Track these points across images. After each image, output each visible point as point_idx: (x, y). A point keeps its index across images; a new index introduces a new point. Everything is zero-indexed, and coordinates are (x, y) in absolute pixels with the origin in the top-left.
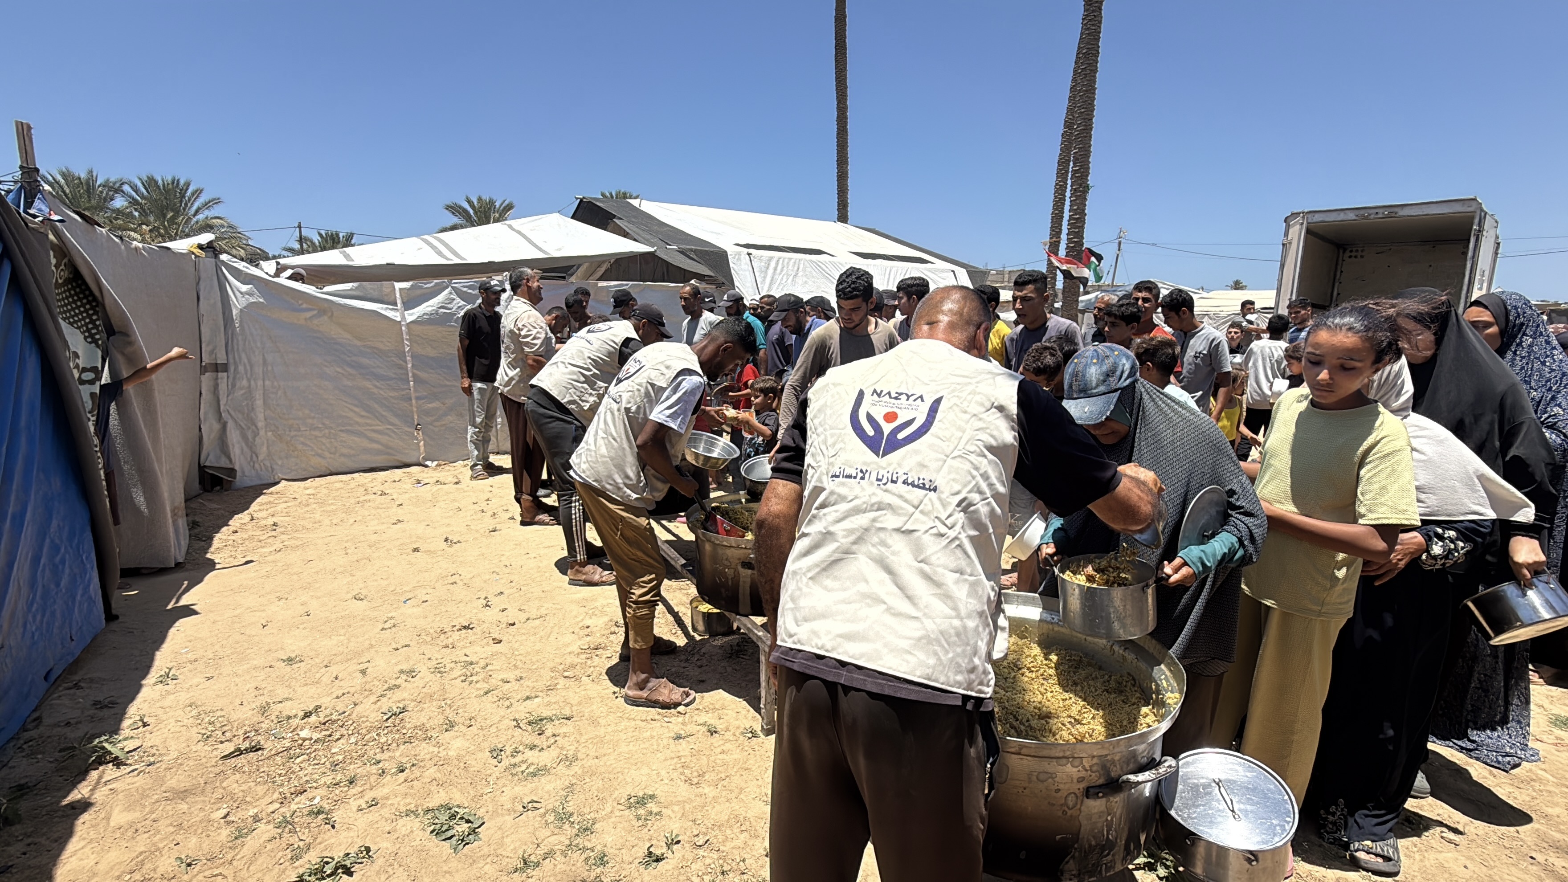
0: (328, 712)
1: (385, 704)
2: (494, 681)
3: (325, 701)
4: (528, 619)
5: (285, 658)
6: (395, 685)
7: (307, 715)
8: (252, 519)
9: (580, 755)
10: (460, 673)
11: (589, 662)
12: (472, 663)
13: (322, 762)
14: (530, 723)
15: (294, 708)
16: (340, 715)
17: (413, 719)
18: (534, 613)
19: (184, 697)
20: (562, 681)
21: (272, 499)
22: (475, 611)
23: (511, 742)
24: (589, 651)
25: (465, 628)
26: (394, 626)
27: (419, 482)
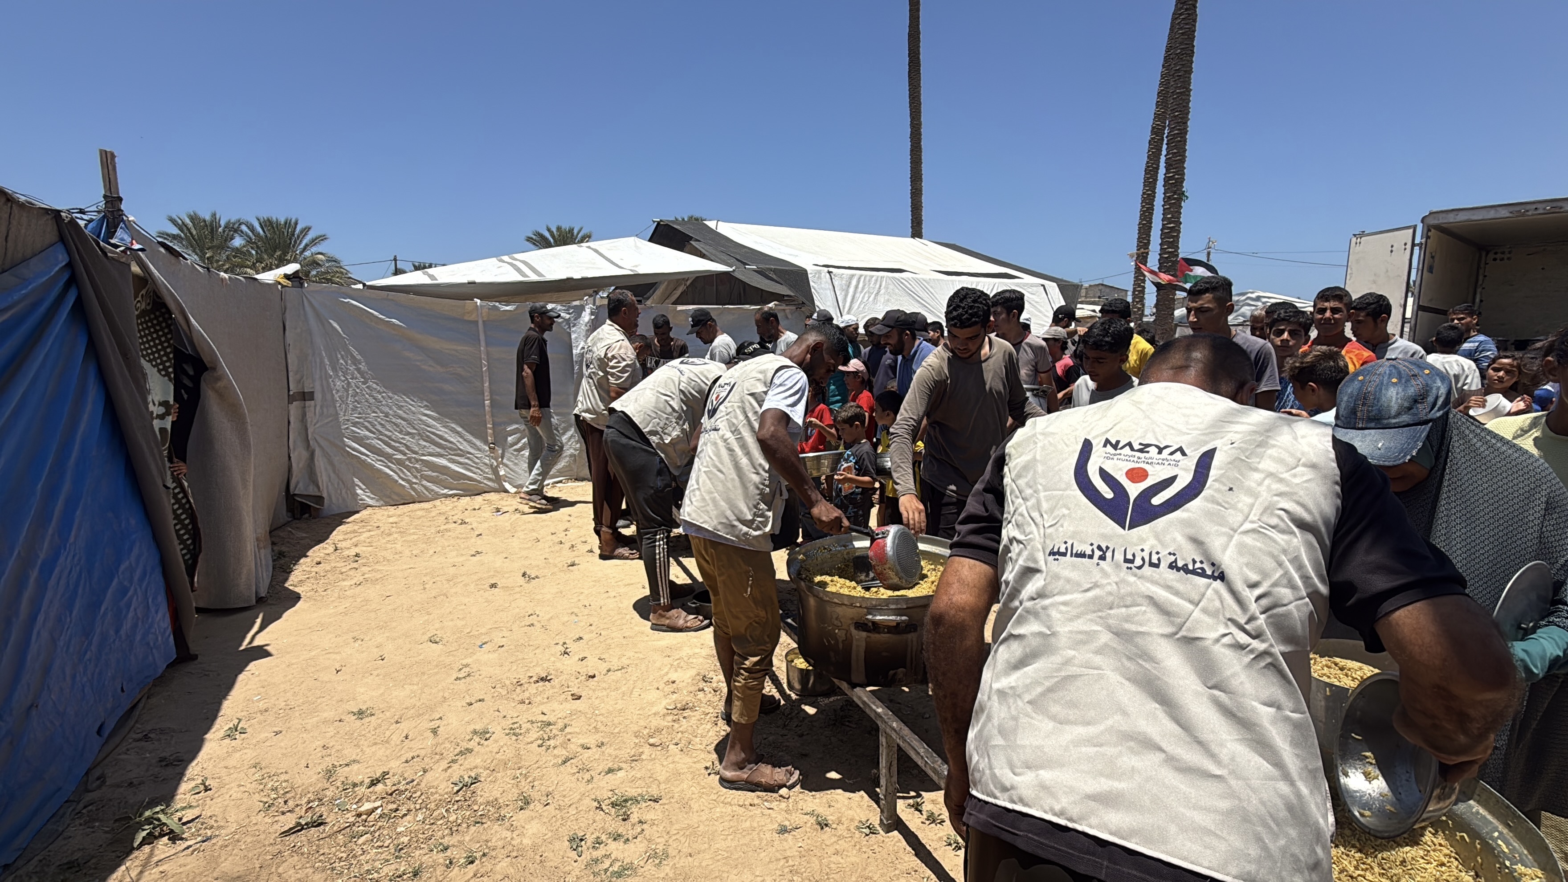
0: (395, 779)
1: (457, 772)
2: (572, 746)
3: (394, 766)
4: (609, 671)
5: (355, 710)
6: (467, 749)
7: (374, 783)
8: (336, 550)
9: (672, 852)
10: (536, 736)
11: (676, 725)
12: (549, 724)
13: (386, 845)
14: (613, 805)
15: (360, 774)
16: (407, 784)
17: (486, 792)
18: (615, 663)
19: (249, 755)
20: (647, 750)
21: (356, 528)
22: (553, 659)
23: (591, 829)
24: (675, 712)
25: (542, 679)
26: (469, 675)
27: (498, 510)
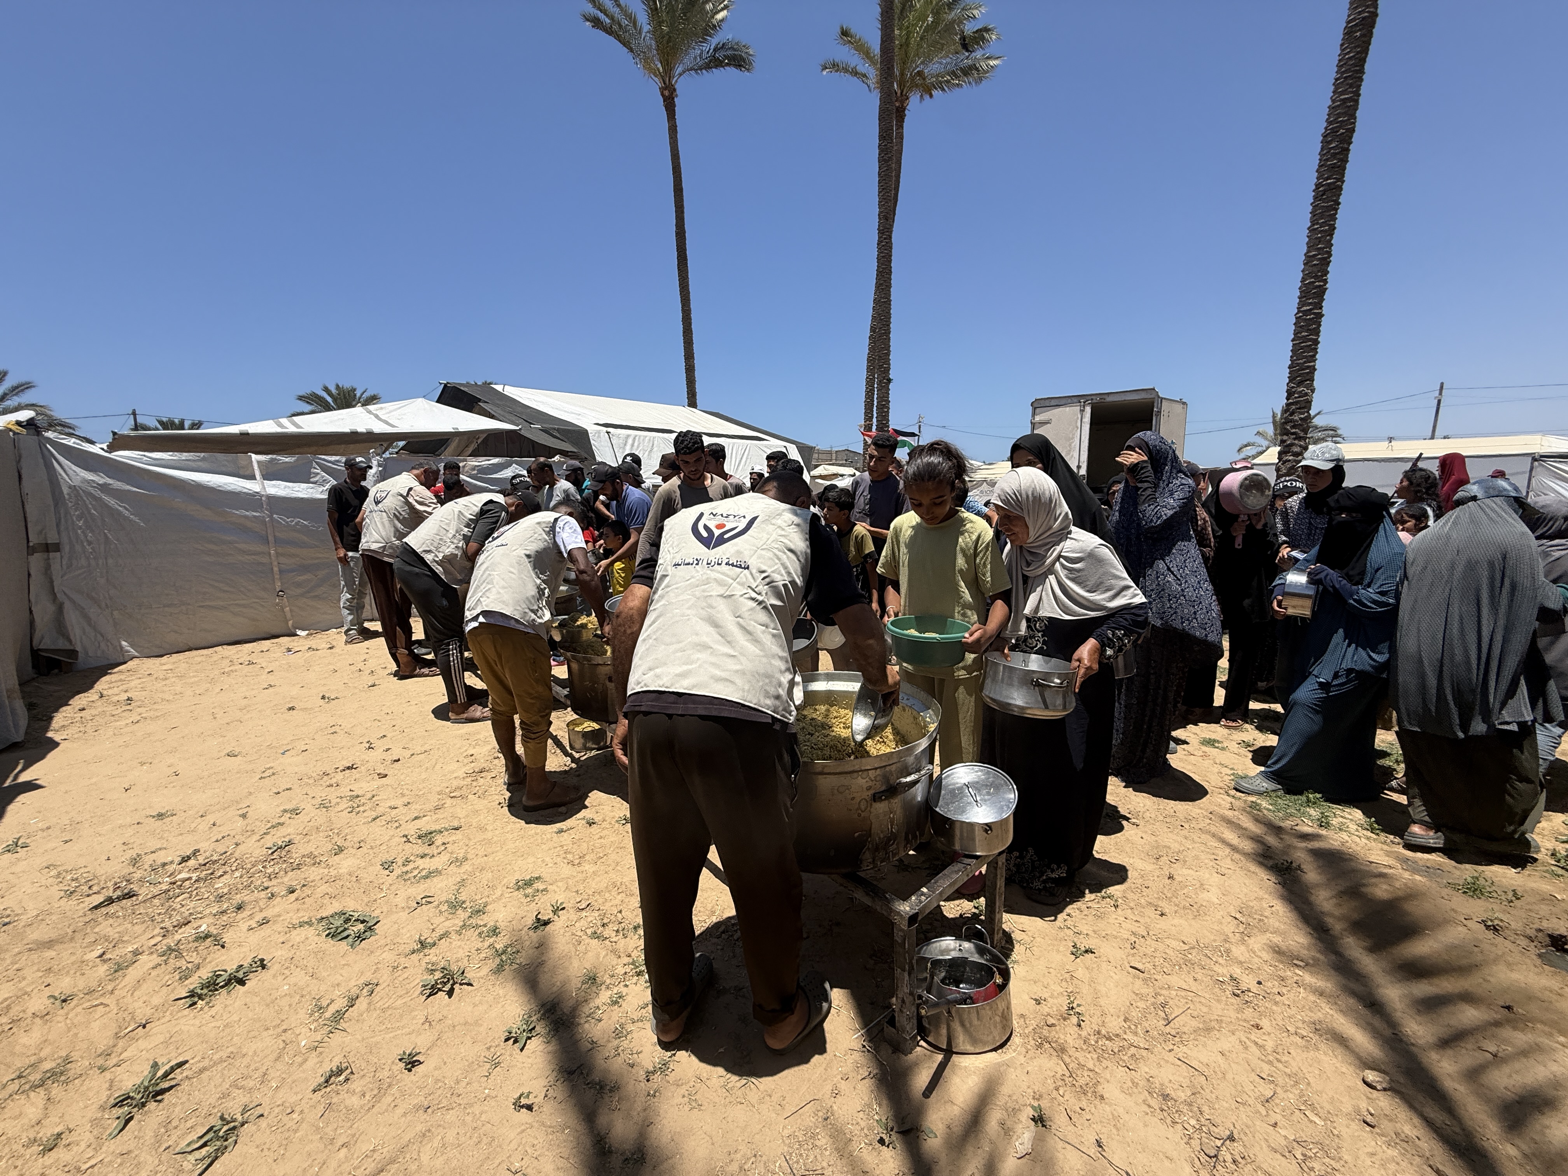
0: (208, 854)
1: (269, 841)
2: (380, 809)
3: (203, 846)
4: (413, 755)
5: (154, 814)
6: (279, 823)
7: (185, 859)
8: (102, 696)
9: (469, 856)
10: (346, 806)
11: (475, 784)
12: (358, 796)
13: (206, 896)
14: (420, 837)
15: (169, 856)
16: (221, 855)
17: (299, 850)
18: (418, 749)
19: (40, 861)
20: (449, 801)
21: (123, 677)
22: (358, 754)
23: (402, 855)
24: (474, 774)
25: (348, 768)
26: (274, 774)
27: (289, 650)
